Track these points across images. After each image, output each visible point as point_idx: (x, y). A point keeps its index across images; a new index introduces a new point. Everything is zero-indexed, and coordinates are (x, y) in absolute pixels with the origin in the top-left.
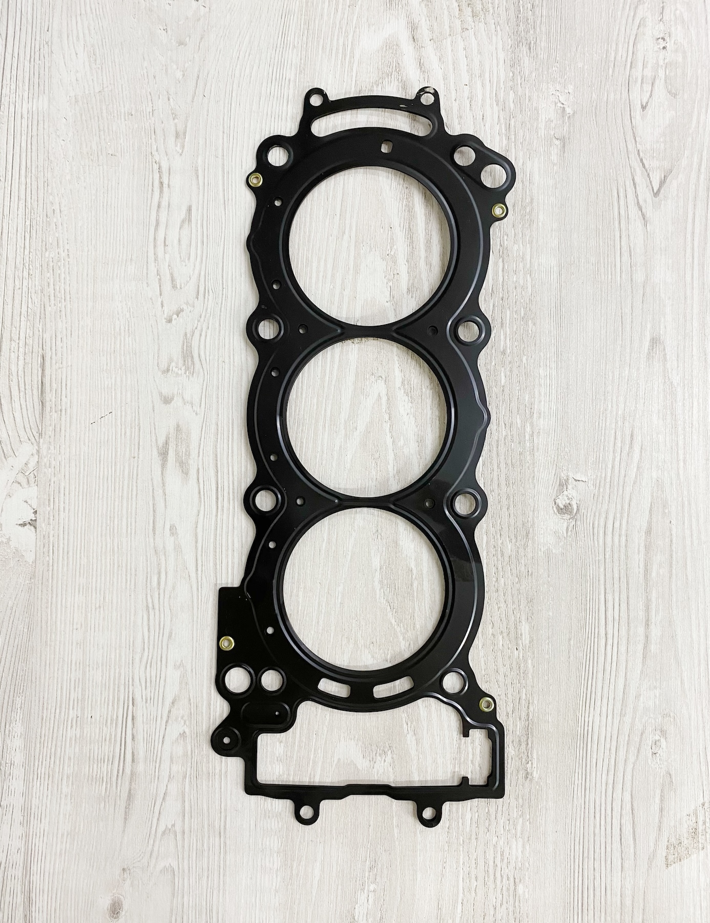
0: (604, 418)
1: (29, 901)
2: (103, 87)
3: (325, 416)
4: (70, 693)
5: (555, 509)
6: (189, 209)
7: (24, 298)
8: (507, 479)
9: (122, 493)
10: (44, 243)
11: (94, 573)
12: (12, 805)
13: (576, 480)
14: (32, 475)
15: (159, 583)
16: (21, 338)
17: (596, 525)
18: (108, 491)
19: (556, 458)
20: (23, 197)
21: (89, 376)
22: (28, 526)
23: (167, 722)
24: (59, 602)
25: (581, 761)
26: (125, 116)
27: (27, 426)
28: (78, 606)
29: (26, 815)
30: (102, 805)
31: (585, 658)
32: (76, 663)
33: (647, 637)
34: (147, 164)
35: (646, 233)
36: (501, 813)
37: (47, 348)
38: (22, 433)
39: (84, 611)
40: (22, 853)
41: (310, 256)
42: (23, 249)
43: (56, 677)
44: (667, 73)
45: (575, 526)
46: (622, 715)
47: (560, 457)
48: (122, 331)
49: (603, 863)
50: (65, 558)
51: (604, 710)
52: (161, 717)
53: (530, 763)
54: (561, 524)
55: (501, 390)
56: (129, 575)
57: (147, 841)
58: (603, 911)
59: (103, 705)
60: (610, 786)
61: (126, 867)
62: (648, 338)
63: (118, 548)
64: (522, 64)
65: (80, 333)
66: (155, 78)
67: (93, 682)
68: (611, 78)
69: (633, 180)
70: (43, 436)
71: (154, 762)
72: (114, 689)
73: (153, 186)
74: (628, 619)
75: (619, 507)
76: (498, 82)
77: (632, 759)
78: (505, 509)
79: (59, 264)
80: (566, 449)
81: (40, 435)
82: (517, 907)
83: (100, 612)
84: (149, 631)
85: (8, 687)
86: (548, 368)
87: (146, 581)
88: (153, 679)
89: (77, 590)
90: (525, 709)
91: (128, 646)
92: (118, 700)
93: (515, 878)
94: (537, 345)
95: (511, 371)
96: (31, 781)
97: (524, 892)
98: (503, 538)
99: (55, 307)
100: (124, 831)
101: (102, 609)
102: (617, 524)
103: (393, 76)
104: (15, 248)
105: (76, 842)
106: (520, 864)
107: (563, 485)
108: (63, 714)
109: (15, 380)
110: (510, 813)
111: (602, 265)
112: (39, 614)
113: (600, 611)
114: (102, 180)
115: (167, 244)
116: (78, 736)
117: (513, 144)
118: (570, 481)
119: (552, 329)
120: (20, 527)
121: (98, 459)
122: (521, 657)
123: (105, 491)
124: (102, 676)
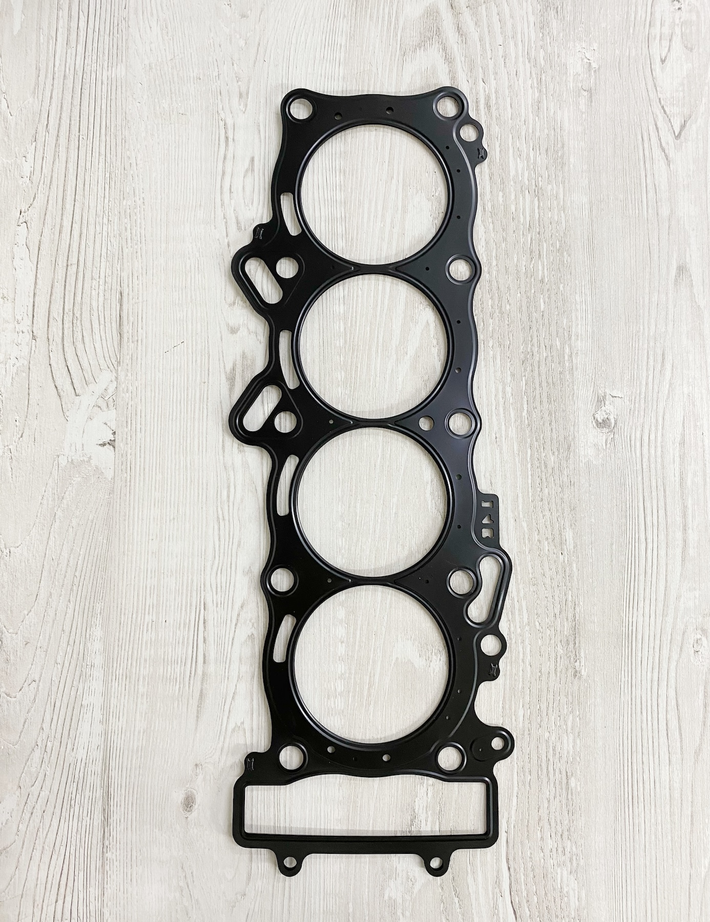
0: (637, 340)
1: (107, 796)
2: (174, 56)
3: (378, 341)
4: (145, 599)
5: (594, 423)
6: (252, 160)
7: (104, 241)
8: (549, 397)
9: (194, 415)
10: (122, 193)
11: (169, 488)
12: (92, 704)
13: (613, 397)
14: (111, 399)
15: (228, 497)
16: (101, 277)
17: (633, 438)
18: (181, 413)
19: (593, 377)
20: (103, 152)
21: (163, 309)
22: (108, 446)
23: (236, 625)
24: (136, 515)
25: (626, 660)
26: (194, 80)
27: (107, 355)
28: (154, 518)
29: (105, 713)
30: (176, 705)
31: (627, 561)
32: (151, 571)
33: (685, 541)
34: (214, 121)
35: (669, 172)
36: (552, 710)
37: (125, 285)
38: (102, 362)
39: (159, 523)
40: (101, 749)
41: (362, 199)
42: (103, 199)
43: (133, 584)
44: (683, 30)
45: (613, 439)
46: (664, 615)
47: (597, 376)
48: (193, 268)
49: (651, 757)
50: (142, 474)
51: (647, 610)
52: (231, 621)
53: (578, 661)
54: (600, 437)
55: (541, 315)
56: (200, 489)
57: (218, 737)
58: (653, 803)
59: (176, 611)
60: (656, 683)
61: (198, 763)
62: (675, 266)
63: (191, 465)
64: (550, 26)
65: (154, 271)
66: (220, 46)
67: (167, 588)
68: (632, 35)
69: (656, 125)
70: (121, 364)
71: (224, 663)
72: (187, 595)
73: (219, 140)
74: (667, 525)
75: (654, 420)
76: (529, 41)
77: (675, 657)
78: (547, 424)
79: (135, 210)
80: (603, 368)
81: (119, 363)
82: (570, 799)
83: (174, 523)
84: (219, 541)
85: (89, 594)
86: (583, 295)
87: (217, 494)
88: (224, 585)
89: (153, 503)
90: (571, 610)
91: (200, 554)
92: (191, 605)
93: (567, 772)
94: (572, 274)
95: (549, 298)
96: (110, 681)
97: (576, 785)
98: (546, 451)
99: (132, 249)
100: (196, 728)
101: (176, 520)
102: (652, 437)
103: (434, 39)
104: (96, 198)
105: (151, 738)
106: (571, 758)
107: (601, 401)
108: (139, 619)
109: (96, 314)
110: (561, 710)
111: (630, 202)
112: (117, 526)
113: (640, 517)
114: (173, 136)
115: (232, 190)
116: (153, 639)
117: (544, 96)
118: (607, 397)
119: (586, 259)
120: (100, 447)
121: (172, 384)
122: (566, 562)
123: (179, 413)
124: (176, 583)
